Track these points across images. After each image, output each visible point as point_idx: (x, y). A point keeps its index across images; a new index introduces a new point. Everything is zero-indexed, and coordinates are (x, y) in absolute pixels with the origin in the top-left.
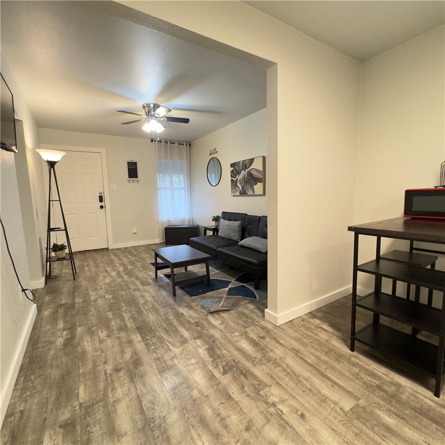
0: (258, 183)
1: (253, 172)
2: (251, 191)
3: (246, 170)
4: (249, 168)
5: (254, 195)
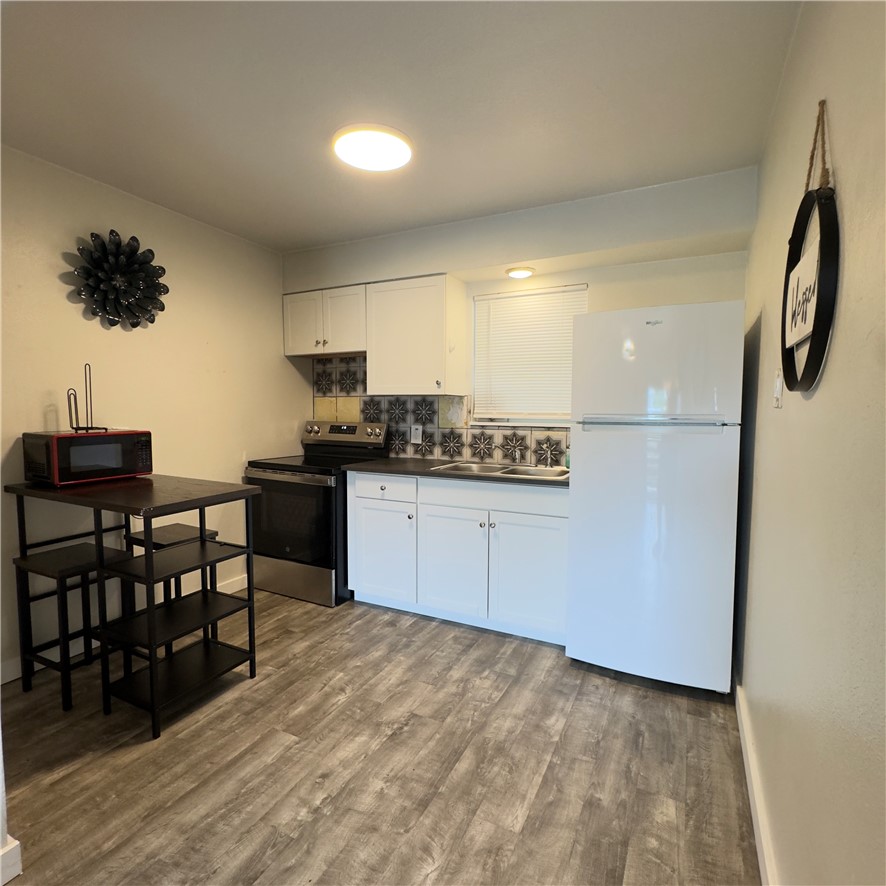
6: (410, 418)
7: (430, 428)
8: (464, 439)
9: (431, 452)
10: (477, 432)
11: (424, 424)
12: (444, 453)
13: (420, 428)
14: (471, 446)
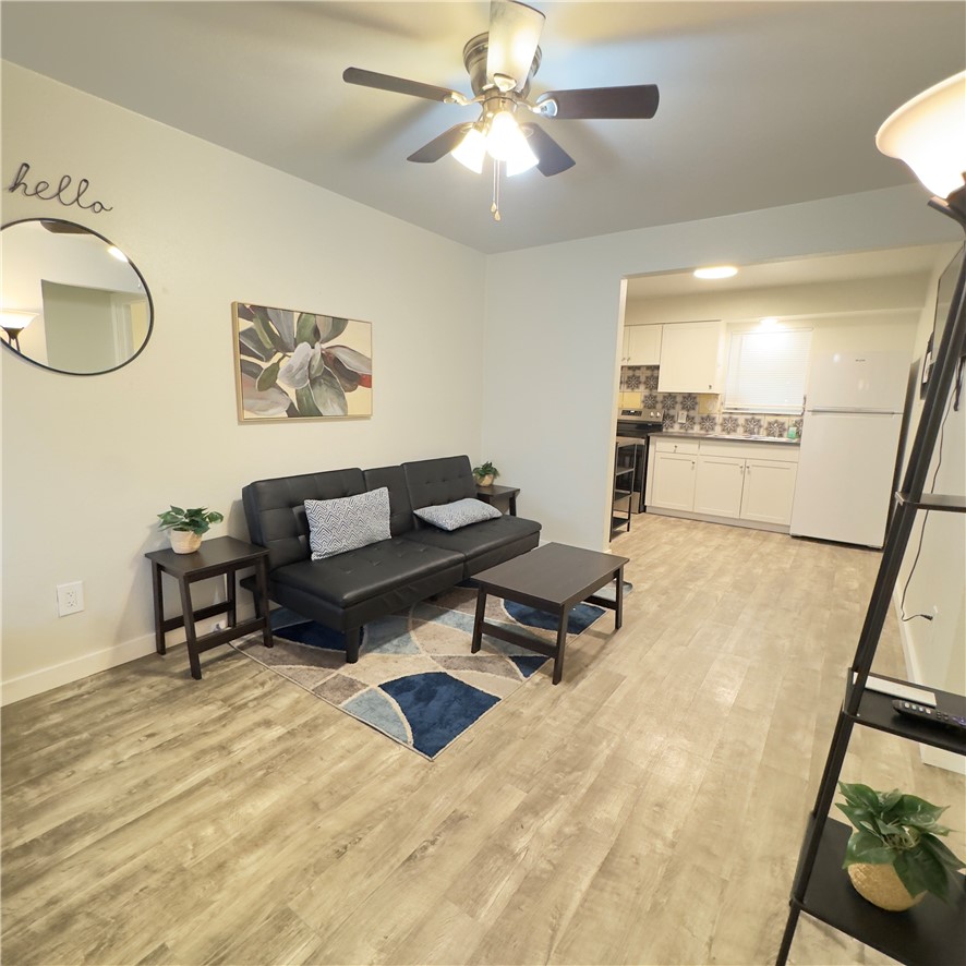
0: (359, 387)
1: (343, 356)
2: (335, 406)
3: (317, 345)
4: (327, 340)
5: (345, 417)
6: (678, 406)
7: (692, 413)
8: (717, 421)
9: (692, 428)
10: (727, 416)
11: (688, 411)
12: (702, 429)
13: (686, 413)
14: (722, 425)
